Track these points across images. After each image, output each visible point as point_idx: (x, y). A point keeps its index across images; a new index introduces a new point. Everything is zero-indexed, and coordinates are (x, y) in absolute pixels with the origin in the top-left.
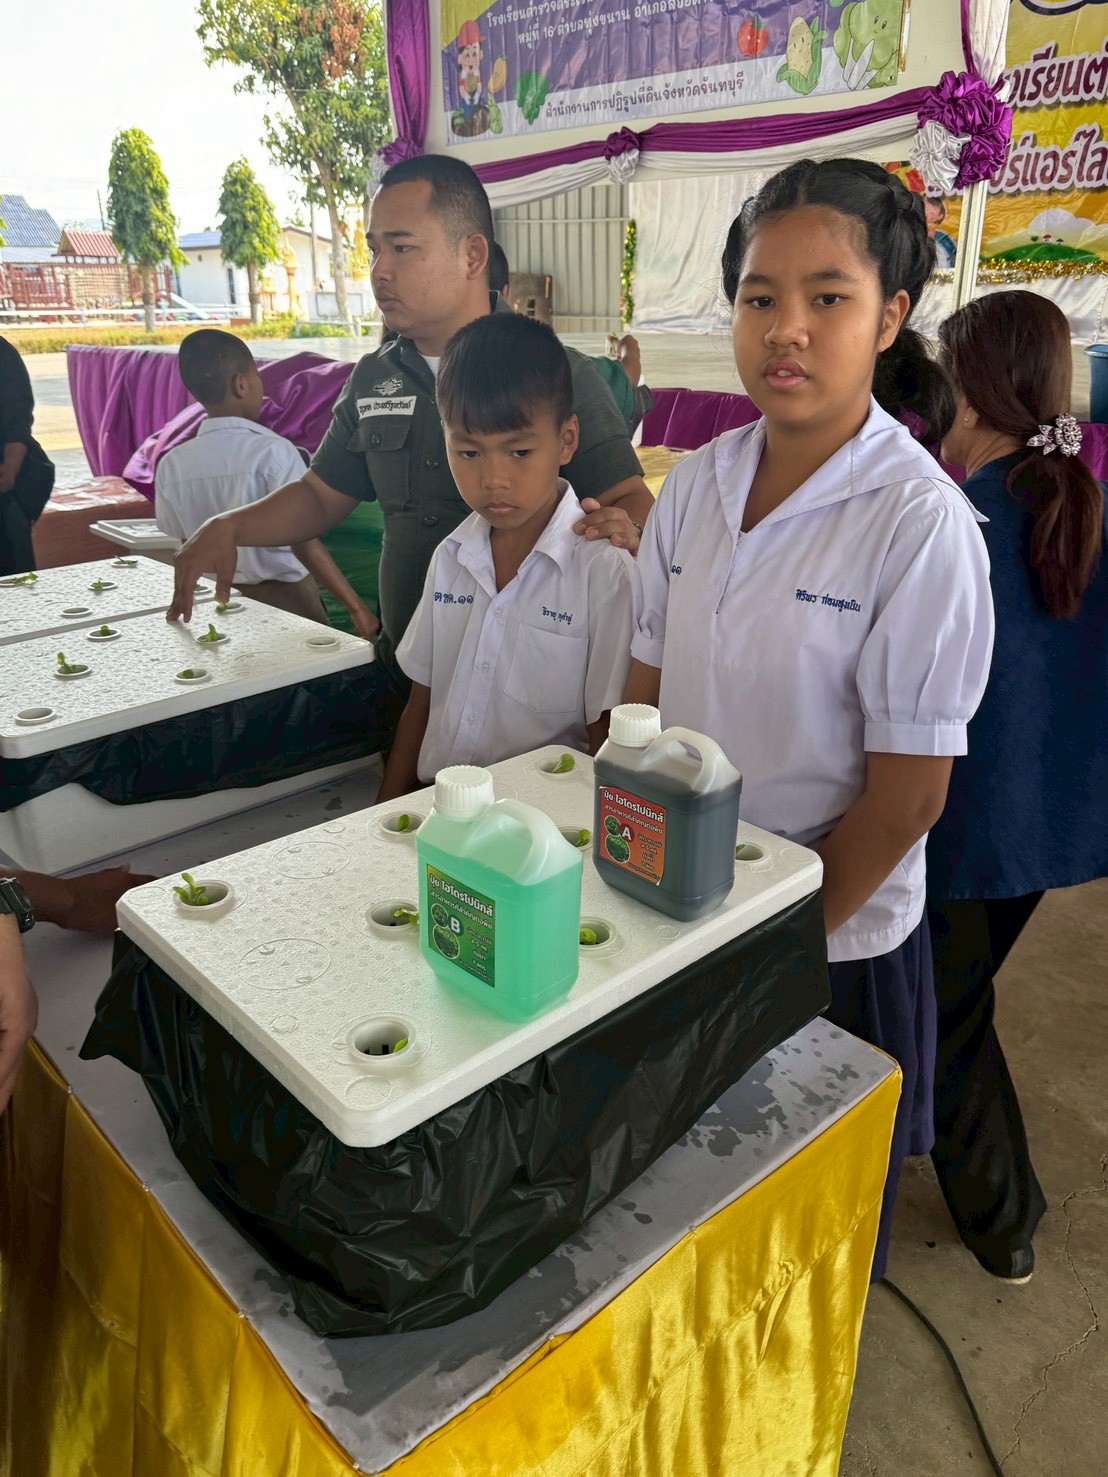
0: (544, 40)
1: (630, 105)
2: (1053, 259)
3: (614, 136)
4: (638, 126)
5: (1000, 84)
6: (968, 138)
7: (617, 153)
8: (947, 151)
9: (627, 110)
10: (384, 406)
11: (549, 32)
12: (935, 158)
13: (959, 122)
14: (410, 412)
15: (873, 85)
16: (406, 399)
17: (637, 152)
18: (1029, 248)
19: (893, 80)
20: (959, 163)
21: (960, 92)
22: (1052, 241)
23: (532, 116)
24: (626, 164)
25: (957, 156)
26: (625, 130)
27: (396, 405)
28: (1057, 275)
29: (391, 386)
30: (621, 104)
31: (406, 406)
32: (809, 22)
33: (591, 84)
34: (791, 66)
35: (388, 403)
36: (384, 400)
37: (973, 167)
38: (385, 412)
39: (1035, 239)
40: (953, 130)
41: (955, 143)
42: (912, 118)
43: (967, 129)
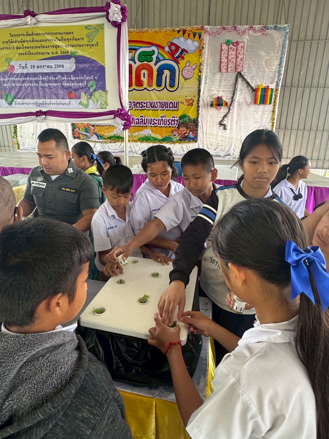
0: (12, 87)
1: (40, 105)
2: (119, 139)
3: (37, 112)
4: (44, 110)
5: (128, 112)
6: (125, 121)
7: (39, 116)
8: (122, 124)
9: (39, 106)
10: (38, 184)
11: (14, 85)
12: (119, 124)
13: (123, 118)
14: (44, 187)
15: (101, 108)
16: (44, 184)
17: (45, 116)
18: (113, 137)
19: (106, 108)
20: (124, 126)
21: (122, 112)
22: (118, 135)
23: (10, 104)
24: (42, 118)
25: (123, 124)
26: (40, 111)
27: (41, 185)
28: (120, 142)
29: (40, 179)
30: (39, 105)
31: (43, 185)
32: (85, 94)
33: (28, 99)
34: (82, 102)
35: (39, 183)
36: (38, 182)
37: (126, 127)
38: (38, 186)
39: (114, 135)
40: (122, 119)
41: (123, 122)
42: (112, 116)
43: (125, 119)
